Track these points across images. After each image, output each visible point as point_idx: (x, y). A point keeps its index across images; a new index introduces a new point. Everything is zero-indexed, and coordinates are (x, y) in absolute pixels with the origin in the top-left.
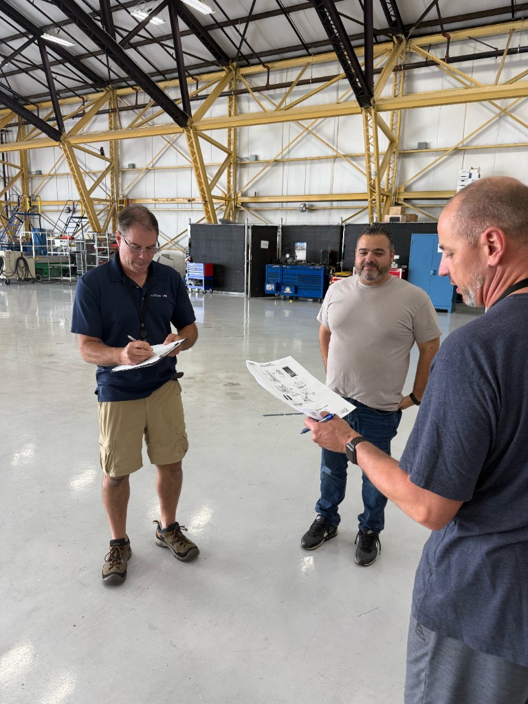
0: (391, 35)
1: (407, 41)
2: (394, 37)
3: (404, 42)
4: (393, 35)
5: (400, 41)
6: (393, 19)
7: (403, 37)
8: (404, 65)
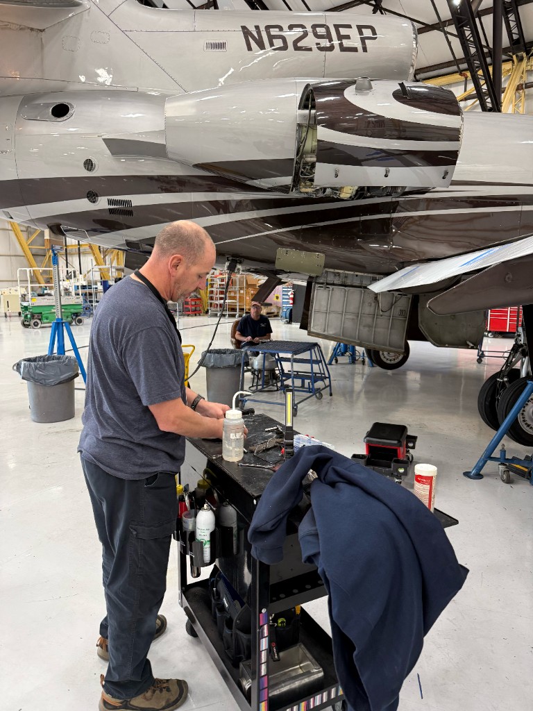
0: (511, 54)
1: (529, 59)
2: (514, 57)
3: (525, 60)
4: (514, 54)
5: (520, 59)
6: (515, 37)
7: (524, 55)
8: (526, 84)
